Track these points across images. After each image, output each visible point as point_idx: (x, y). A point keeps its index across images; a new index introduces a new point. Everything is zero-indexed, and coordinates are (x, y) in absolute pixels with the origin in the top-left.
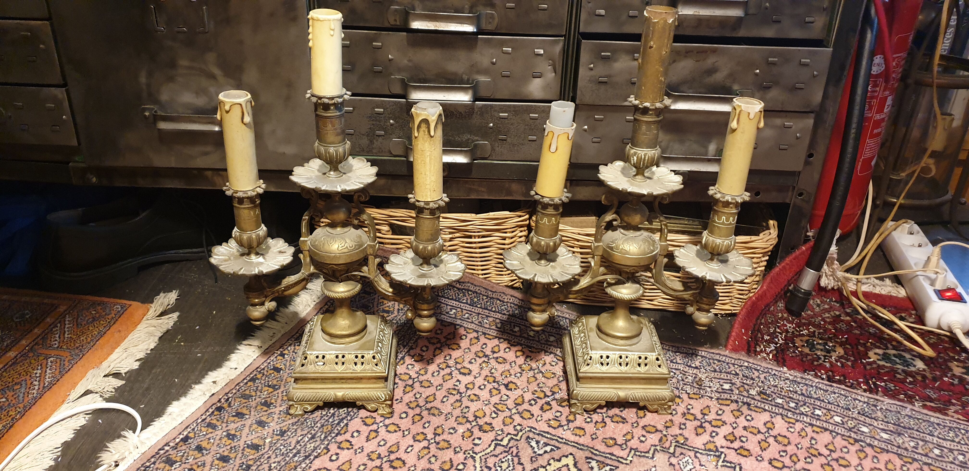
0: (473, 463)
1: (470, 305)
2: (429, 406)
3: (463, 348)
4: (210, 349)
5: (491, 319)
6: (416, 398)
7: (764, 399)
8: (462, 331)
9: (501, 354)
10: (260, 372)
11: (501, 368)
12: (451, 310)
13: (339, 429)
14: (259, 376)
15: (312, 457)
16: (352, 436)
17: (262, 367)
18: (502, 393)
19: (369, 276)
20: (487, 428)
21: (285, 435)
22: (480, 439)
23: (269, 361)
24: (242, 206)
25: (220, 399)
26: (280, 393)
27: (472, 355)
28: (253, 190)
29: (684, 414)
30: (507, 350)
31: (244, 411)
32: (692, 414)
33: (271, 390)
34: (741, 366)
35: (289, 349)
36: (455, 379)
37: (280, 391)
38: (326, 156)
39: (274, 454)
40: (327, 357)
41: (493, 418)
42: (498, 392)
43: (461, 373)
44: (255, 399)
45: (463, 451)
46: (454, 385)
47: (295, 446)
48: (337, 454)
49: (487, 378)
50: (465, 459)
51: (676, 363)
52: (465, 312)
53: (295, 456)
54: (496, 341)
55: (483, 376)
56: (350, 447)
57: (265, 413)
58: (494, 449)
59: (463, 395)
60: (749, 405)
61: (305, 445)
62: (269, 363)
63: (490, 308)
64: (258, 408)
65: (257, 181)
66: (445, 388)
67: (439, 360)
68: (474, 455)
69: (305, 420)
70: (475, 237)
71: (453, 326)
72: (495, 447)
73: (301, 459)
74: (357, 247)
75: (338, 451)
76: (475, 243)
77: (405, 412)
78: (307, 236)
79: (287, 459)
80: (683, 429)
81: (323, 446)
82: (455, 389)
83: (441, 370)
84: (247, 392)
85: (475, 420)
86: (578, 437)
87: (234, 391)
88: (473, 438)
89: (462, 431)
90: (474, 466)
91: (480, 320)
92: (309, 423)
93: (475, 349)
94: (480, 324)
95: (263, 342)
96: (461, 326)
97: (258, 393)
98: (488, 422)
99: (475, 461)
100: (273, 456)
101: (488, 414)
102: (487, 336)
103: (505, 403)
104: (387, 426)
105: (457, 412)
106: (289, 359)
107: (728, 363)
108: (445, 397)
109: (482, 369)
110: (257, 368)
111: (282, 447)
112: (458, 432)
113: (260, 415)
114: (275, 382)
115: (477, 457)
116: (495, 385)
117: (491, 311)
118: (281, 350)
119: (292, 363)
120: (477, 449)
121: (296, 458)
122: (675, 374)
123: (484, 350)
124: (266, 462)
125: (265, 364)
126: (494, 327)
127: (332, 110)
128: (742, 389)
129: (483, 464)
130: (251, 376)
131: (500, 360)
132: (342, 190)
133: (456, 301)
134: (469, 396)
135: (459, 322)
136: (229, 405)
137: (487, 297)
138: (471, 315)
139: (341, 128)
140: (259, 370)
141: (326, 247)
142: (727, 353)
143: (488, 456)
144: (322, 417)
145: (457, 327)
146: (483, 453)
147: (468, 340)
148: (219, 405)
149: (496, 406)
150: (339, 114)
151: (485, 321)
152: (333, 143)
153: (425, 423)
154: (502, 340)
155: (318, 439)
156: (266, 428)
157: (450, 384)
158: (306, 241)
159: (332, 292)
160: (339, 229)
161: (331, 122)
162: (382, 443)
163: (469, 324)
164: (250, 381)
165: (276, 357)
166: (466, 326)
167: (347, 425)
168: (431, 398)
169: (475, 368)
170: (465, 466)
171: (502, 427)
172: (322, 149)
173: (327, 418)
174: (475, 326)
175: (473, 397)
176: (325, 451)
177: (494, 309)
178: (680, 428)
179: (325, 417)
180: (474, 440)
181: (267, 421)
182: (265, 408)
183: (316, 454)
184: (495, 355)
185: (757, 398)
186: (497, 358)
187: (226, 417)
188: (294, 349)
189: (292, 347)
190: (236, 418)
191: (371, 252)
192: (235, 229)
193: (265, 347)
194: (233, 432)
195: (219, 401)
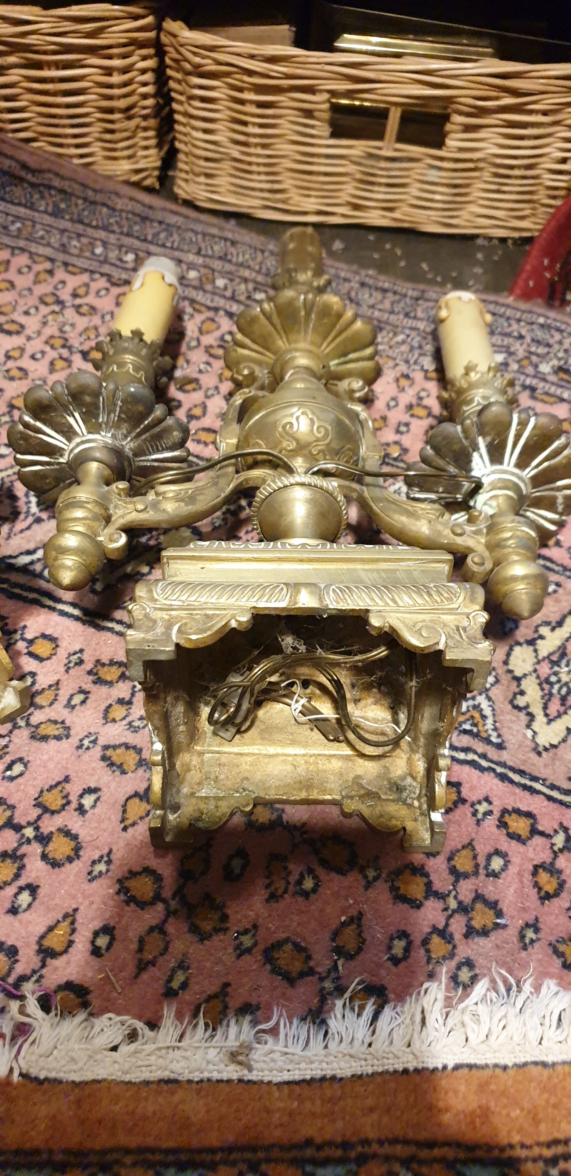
1: (51, 215)
5: (84, 240)
7: (562, 380)
9: (91, 299)
11: (82, 322)
12: (13, 222)
27: (32, 301)
29: (410, 407)
32: (425, 407)
34: (532, 323)
42: (65, 365)
49: (52, 341)
51: (415, 318)
54: (83, 279)
55: (44, 338)
60: (533, 389)
80: (402, 433)
85: (9, 413)
86: (201, 446)
91: (64, 241)
93: (40, 290)
94: (64, 248)
102: (70, 268)
107: (508, 319)
109: (45, 324)
116: (65, 353)
117: (89, 225)
122: (408, 336)
123: (58, 293)
128: (525, 362)
131: (84, 309)
133: (25, 206)
137: (85, 199)
138: (48, 231)
142: (510, 300)
145: (17, 251)
147: (31, 274)
151: (75, 243)
154: (96, 276)
163: (41, 247)
166: (33, 250)
169: (32, 324)
174: (52, 250)
175: (15, 373)
177: (94, 223)
178: (398, 432)
184: (78, 301)
185: (553, 378)
186: (80, 306)
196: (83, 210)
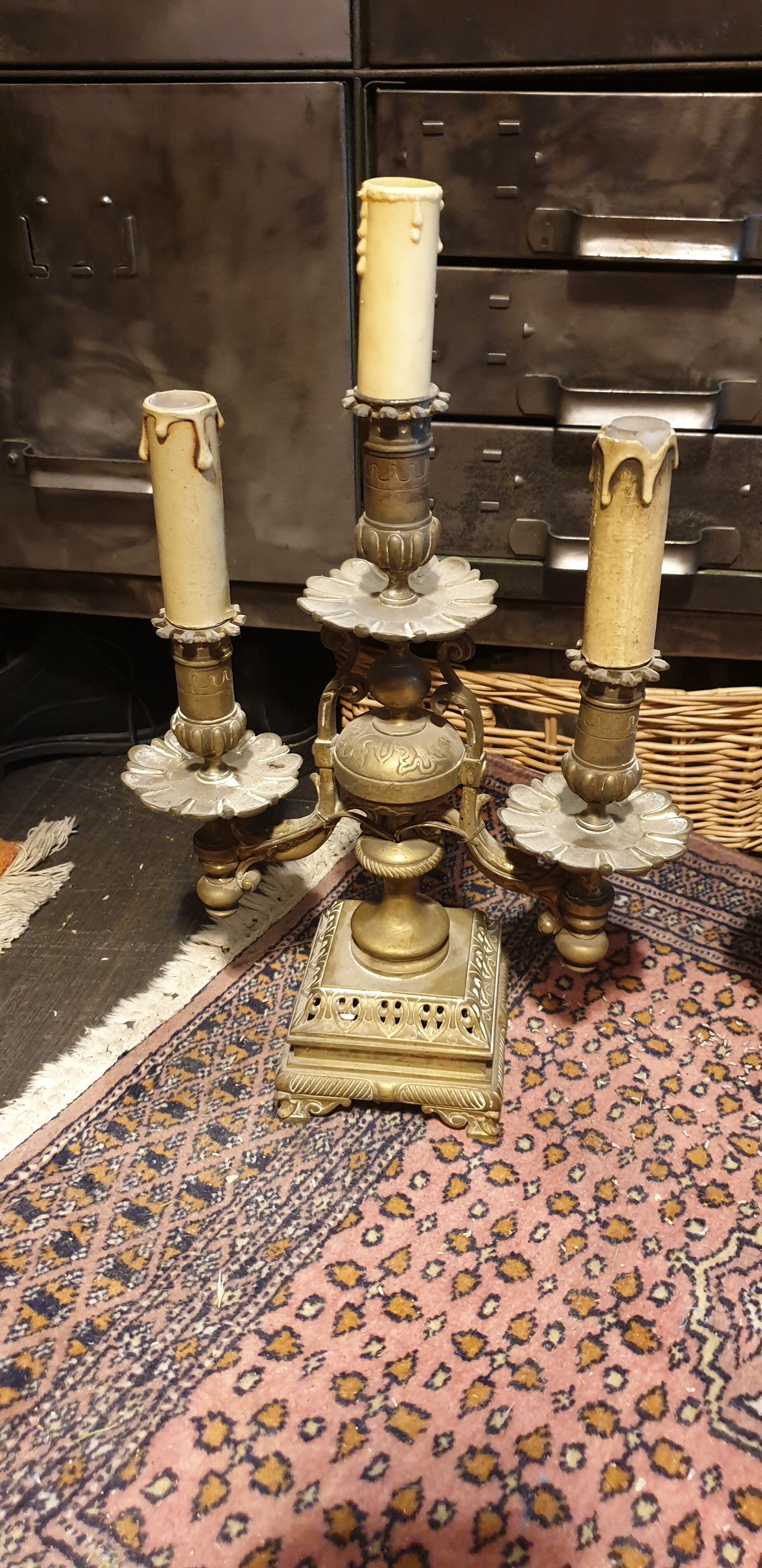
0: (689, 1286)
1: (658, 887)
2: (581, 1125)
3: (650, 989)
4: (128, 945)
5: (708, 925)
6: (551, 1103)
8: (645, 948)
9: (737, 1011)
10: (222, 1007)
11: (739, 1045)
13: (384, 1163)
14: (220, 1018)
15: (324, 1231)
16: (413, 1186)
17: (228, 997)
18: (748, 1109)
19: (462, 832)
20: (716, 1195)
21: (268, 1168)
22: (702, 1223)
23: (241, 984)
24: (193, 664)
25: (139, 1067)
26: (261, 1062)
27: (672, 1009)
28: (216, 628)
30: (751, 1002)
31: (186, 1100)
33: (243, 1053)
35: (283, 959)
36: (635, 1066)
37: (260, 1057)
38: (383, 552)
39: (244, 1214)
40: (363, 1002)
41: (730, 1171)
42: (736, 1105)
43: (649, 1051)
44: (210, 1073)
45: (664, 1252)
46: (635, 1079)
47: (289, 1199)
48: (379, 1228)
49: (710, 1069)
50: (670, 1273)
52: (648, 902)
53: (287, 1223)
54: (723, 980)
55: (699, 1063)
56: (408, 1212)
57: (229, 1109)
58: (738, 1254)
59: (657, 1106)
61: (310, 1197)
62: (242, 989)
63: (705, 899)
64: (215, 1095)
65: (227, 605)
66: (615, 1084)
67: (598, 1013)
68: (691, 1265)
69: (312, 1135)
70: (679, 740)
71: (624, 935)
72: (740, 1249)
73: (300, 1232)
74: (440, 768)
75: (382, 1221)
76: (678, 753)
77: (528, 1137)
78: (329, 736)
79: (272, 1229)
81: (348, 1205)
82: (636, 1089)
83: (602, 1040)
84: (194, 1055)
85: (689, 1172)
87: (168, 1050)
88: (684, 1218)
89: (658, 1197)
90: (693, 1294)
91: (684, 923)
92: (320, 1143)
93: (676, 992)
94: (685, 935)
95: (233, 940)
96: (643, 936)
97: (217, 1060)
98: (719, 1181)
99: (693, 1280)
100: (241, 1219)
101: (717, 1159)
102: (702, 964)
103: (755, 1134)
104: (488, 1167)
105: (645, 1149)
106: (282, 983)
108: (615, 1106)
109: (696, 1044)
110: (218, 998)
111: (260, 1198)
112: (649, 1199)
113: (218, 1113)
114: (251, 1036)
115: (699, 1270)
116: (729, 1086)
117: (706, 904)
118: (267, 960)
119: (289, 992)
120: (697, 1250)
121: (290, 1230)
123: (698, 999)
124: (224, 1232)
125: (234, 991)
126: (715, 944)
127: (404, 437)
129: (714, 1290)
130: (205, 1016)
131: (737, 1025)
132: (417, 636)
134: (671, 1110)
135: (636, 926)
136: (156, 1085)
137: (698, 871)
138: (662, 910)
139: (422, 483)
140: (221, 1003)
141: (373, 766)
143: (723, 1270)
144: (347, 1130)
145: (635, 937)
146: (712, 1262)
147: (659, 970)
148: (135, 1080)
149: (734, 1140)
150: (418, 446)
151: (696, 927)
152: (401, 521)
153: (573, 1170)
154: (737, 977)
155: (338, 1185)
156: (229, 1145)
157: (624, 1076)
158: (329, 746)
159: (379, 862)
160: (400, 724)
161: (400, 469)
162: (478, 1210)
163: (661, 933)
164: (201, 1027)
165: (256, 977)
166: (654, 936)
167: (400, 1154)
168: (584, 1108)
169: (679, 1040)
170: (670, 1293)
171: (752, 1195)
172: (375, 534)
173: (357, 1134)
174: (674, 938)
175: (679, 1113)
176: (353, 1217)
177: (713, 902)
179: (353, 1132)
180: (687, 1224)
181: (234, 1128)
182: (229, 1098)
183: (333, 1224)
184: (725, 1013)
186: (729, 1020)
187: (148, 1112)
188: (294, 960)
189: (290, 956)
190: (167, 1116)
191: (471, 780)
192: (178, 713)
193: (236, 950)
194: (159, 1150)
195: (136, 1071)
196: (697, 884)
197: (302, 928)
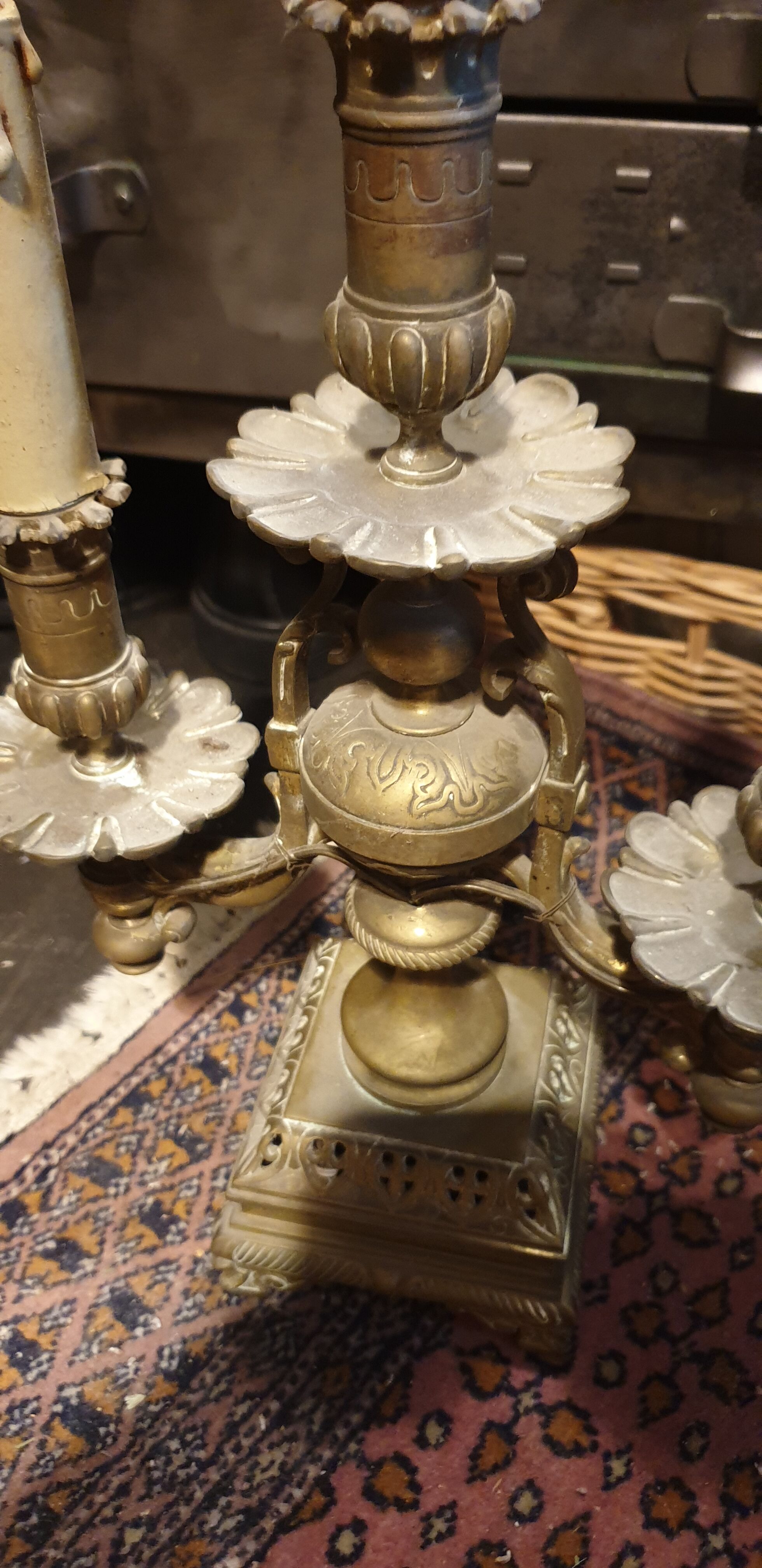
2: (705, 1339)
4: (46, 941)
6: (658, 1291)
10: (161, 1069)
13: (380, 1389)
14: (156, 1088)
15: (269, 1524)
16: (422, 1442)
17: (173, 1048)
19: (533, 902)
21: (195, 1384)
23: (195, 1027)
24: (26, 578)
25: (24, 1168)
26: (208, 1174)
28: (63, 512)
31: (86, 1239)
33: (182, 1156)
35: (263, 986)
37: (206, 1166)
38: (381, 367)
39: (143, 1478)
40: (352, 1150)
44: (128, 1189)
47: (219, 1451)
48: (359, 1526)
53: (210, 1502)
56: (408, 1496)
57: (147, 1260)
61: (254, 1451)
62: (195, 1037)
64: (130, 1232)
65: (85, 464)
73: (230, 1523)
74: (493, 802)
75: (365, 1511)
77: (616, 1356)
78: (296, 713)
79: (185, 1511)
81: (313, 1471)
83: (747, 1172)
84: (108, 1153)
87: (71, 1139)
92: (281, 1341)
97: (142, 1165)
100: (138, 1488)
104: (547, 1412)
106: (254, 1029)
110: (158, 1050)
111: (174, 1445)
113: (130, 1267)
114: (198, 1124)
118: (239, 986)
119: (264, 1048)
121: (214, 1518)
124: (108, 1512)
125: (183, 1039)
127: (428, 87)
130: (135, 1080)
132: (446, 568)
136: (44, 1207)
140: (160, 1059)
148: (15, 1191)
150: (463, 115)
152: (421, 296)
153: (687, 1434)
155: (302, 1430)
156: (139, 1331)
158: (292, 736)
160: (423, 711)
162: (525, 1503)
164: (126, 1102)
165: (218, 1016)
167: (406, 1375)
168: (711, 1306)
172: (363, 325)
173: (341, 1327)
176: (319, 1499)
181: (152, 1299)
182: (151, 1239)
183: (284, 1508)
187: (25, 1253)
188: (279, 989)
189: (273, 982)
190: (52, 1265)
191: (554, 818)
192: (20, 663)
193: (197, 964)
194: (29, 1331)
195: (19, 1175)
197: (295, 932)
